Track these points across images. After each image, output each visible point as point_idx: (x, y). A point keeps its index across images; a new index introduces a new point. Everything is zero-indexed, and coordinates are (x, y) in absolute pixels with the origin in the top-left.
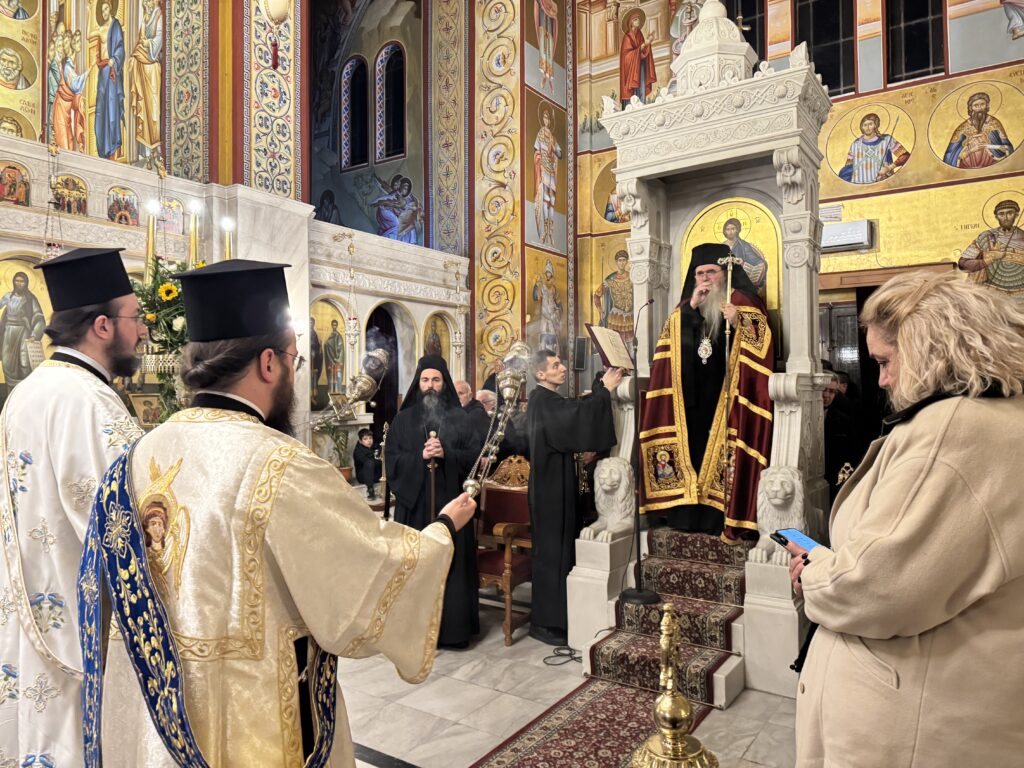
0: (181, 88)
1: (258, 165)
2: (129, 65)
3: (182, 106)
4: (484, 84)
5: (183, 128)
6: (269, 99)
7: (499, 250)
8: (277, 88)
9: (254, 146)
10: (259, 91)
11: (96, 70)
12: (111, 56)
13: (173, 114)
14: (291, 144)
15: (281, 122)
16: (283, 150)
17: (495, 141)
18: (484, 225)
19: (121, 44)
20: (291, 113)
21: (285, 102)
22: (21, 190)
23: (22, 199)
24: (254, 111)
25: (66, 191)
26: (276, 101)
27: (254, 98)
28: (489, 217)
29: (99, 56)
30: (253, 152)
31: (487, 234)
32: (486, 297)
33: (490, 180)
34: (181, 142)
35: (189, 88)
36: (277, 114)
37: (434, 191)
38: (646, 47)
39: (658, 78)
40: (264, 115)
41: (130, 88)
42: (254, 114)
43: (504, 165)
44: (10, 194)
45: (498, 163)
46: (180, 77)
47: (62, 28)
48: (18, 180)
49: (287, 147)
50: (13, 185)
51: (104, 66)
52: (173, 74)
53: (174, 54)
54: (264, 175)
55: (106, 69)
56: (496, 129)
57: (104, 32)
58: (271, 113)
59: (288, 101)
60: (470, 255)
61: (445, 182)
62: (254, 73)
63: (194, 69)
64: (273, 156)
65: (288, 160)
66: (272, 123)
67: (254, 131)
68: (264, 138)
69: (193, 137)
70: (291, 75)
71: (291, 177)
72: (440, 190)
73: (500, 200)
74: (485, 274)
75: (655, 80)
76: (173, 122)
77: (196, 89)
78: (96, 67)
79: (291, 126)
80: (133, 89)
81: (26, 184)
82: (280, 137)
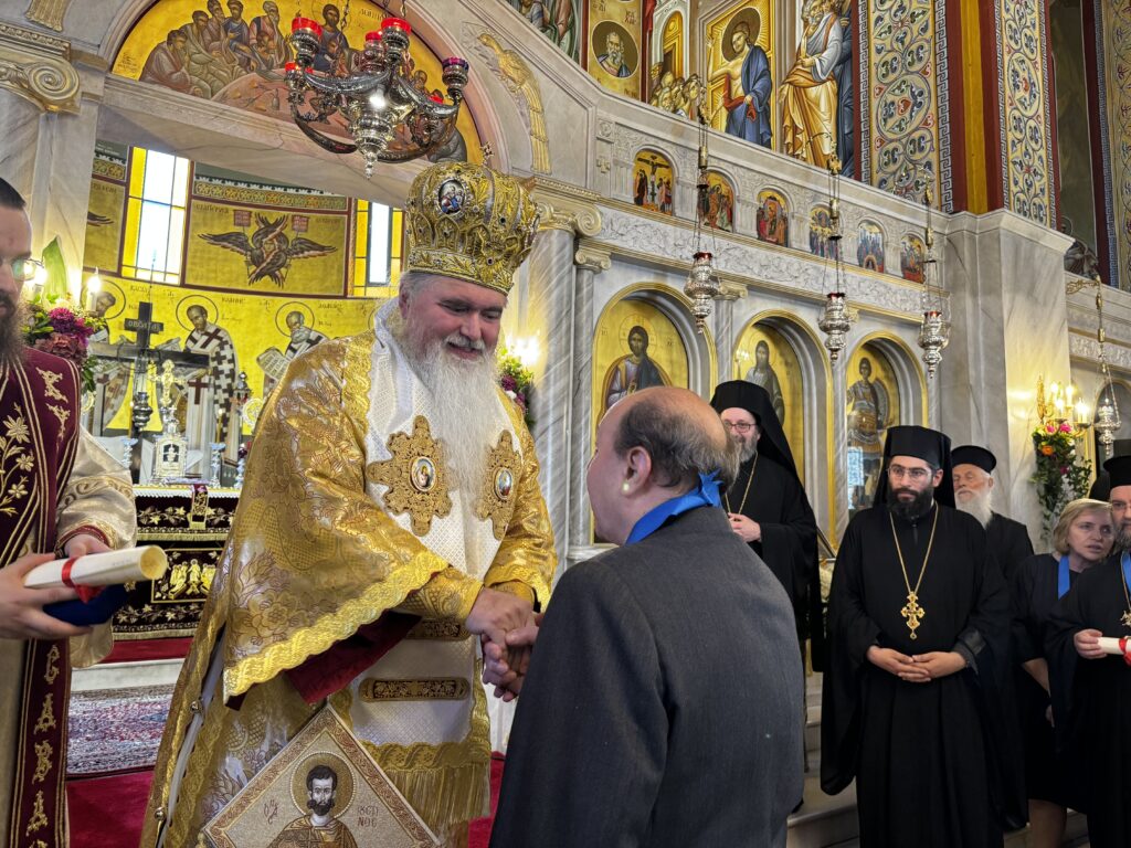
0: (890, 98)
1: (1016, 183)
2: (781, 95)
3: (891, 122)
5: (896, 149)
6: (1020, 94)
8: (1027, 78)
9: (1011, 157)
10: (1011, 82)
11: (724, 113)
12: (747, 92)
13: (875, 134)
14: (1043, 152)
15: (1032, 123)
16: (1037, 163)
19: (767, 72)
20: (1041, 112)
21: (1035, 97)
22: (780, 228)
23: (782, 241)
24: (1008, 110)
25: (820, 228)
26: (1027, 96)
27: (1008, 92)
29: (728, 97)
30: (1011, 165)
34: (892, 168)
35: (907, 95)
36: (1030, 113)
37: (1116, 228)
40: (1017, 113)
41: (783, 121)
42: (1009, 113)
44: (772, 233)
46: (888, 84)
47: (669, 78)
48: (778, 214)
49: (1040, 157)
50: (774, 222)
51: (737, 106)
52: (874, 83)
53: (875, 58)
54: (1022, 196)
55: (740, 110)
57: (736, 67)
58: (1024, 113)
59: (1038, 95)
62: (1006, 58)
63: (917, 67)
64: (1028, 171)
65: (1042, 176)
66: (1025, 125)
67: (1010, 137)
68: (1019, 146)
69: (918, 156)
70: (1038, 59)
71: (1046, 200)
76: (875, 144)
77: (921, 94)
78: (724, 109)
79: (1042, 128)
80: (787, 123)
81: (785, 220)
82: (1033, 144)
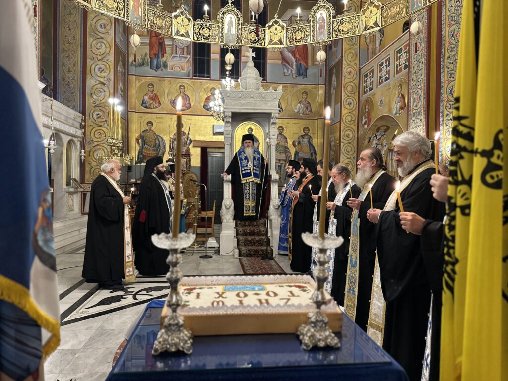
4: (92, 34)
7: (101, 113)
17: (99, 62)
18: (91, 101)
28: (94, 97)
31: (94, 105)
32: (92, 134)
33: (97, 80)
37: (60, 78)
38: (162, 37)
39: (167, 52)
43: (103, 74)
45: (101, 73)
56: (100, 57)
60: (83, 112)
61: (67, 75)
72: (64, 78)
73: (101, 90)
74: (92, 124)
75: (166, 53)
